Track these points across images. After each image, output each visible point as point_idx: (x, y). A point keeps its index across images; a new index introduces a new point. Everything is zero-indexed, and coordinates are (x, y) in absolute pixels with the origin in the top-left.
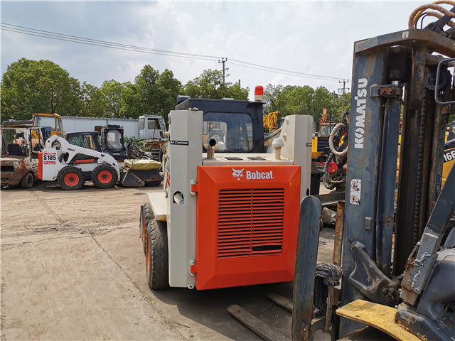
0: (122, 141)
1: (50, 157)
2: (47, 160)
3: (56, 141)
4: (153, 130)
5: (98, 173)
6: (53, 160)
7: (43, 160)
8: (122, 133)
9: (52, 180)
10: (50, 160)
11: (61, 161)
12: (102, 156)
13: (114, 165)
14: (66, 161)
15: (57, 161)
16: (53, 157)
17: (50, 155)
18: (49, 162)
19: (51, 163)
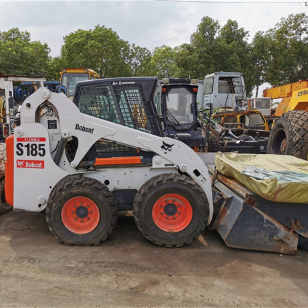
0: (194, 108)
1: (33, 150)
2: (25, 157)
3: (46, 104)
4: (226, 95)
5: (151, 204)
6: (38, 158)
7: (16, 157)
8: (195, 94)
9: (35, 208)
10: (31, 158)
11: (57, 161)
12: (166, 147)
13: (197, 173)
14: (71, 158)
15: (48, 159)
16: (37, 149)
17: (31, 143)
18: (30, 162)
19: (33, 165)
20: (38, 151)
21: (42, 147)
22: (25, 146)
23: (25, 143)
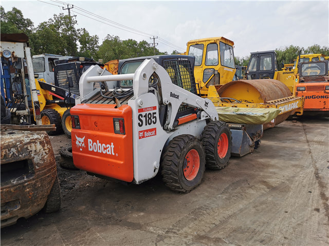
1: (149, 119)
2: (144, 127)
6: (152, 126)
10: (148, 127)
12: (206, 105)
16: (152, 118)
17: (148, 113)
18: (147, 131)
19: (149, 133)
20: (153, 120)
21: (154, 115)
22: (144, 116)
23: (143, 114)
